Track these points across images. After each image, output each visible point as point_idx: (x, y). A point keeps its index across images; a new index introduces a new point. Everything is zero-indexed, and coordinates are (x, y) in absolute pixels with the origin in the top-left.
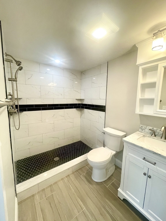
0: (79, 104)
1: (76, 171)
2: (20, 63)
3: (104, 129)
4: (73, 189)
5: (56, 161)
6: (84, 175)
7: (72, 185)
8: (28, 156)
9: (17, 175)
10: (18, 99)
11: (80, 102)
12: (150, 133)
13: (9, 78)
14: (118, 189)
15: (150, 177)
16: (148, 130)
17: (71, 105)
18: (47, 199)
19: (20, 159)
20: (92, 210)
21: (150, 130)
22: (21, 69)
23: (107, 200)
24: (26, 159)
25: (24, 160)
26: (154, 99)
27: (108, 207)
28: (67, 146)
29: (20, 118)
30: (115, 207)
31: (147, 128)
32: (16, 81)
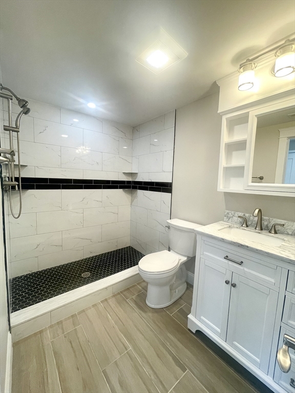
0: (129, 182)
1: (119, 294)
2: (26, 103)
3: (169, 221)
4: (113, 319)
5: (85, 278)
6: (134, 298)
7: (111, 314)
8: (35, 270)
9: (13, 300)
10: (20, 167)
11: (130, 179)
12: (241, 222)
13: (4, 126)
14: (189, 316)
15: (234, 285)
16: (237, 218)
17: (114, 182)
18: (65, 337)
19: (20, 275)
20: (143, 350)
21: (239, 217)
22: (27, 112)
23: (169, 335)
24: (30, 275)
25: (26, 276)
26: (244, 167)
27: (171, 345)
28: (105, 254)
29: (22, 200)
30: (181, 345)
31: (236, 215)
32: (18, 132)
